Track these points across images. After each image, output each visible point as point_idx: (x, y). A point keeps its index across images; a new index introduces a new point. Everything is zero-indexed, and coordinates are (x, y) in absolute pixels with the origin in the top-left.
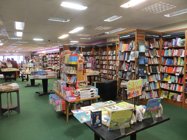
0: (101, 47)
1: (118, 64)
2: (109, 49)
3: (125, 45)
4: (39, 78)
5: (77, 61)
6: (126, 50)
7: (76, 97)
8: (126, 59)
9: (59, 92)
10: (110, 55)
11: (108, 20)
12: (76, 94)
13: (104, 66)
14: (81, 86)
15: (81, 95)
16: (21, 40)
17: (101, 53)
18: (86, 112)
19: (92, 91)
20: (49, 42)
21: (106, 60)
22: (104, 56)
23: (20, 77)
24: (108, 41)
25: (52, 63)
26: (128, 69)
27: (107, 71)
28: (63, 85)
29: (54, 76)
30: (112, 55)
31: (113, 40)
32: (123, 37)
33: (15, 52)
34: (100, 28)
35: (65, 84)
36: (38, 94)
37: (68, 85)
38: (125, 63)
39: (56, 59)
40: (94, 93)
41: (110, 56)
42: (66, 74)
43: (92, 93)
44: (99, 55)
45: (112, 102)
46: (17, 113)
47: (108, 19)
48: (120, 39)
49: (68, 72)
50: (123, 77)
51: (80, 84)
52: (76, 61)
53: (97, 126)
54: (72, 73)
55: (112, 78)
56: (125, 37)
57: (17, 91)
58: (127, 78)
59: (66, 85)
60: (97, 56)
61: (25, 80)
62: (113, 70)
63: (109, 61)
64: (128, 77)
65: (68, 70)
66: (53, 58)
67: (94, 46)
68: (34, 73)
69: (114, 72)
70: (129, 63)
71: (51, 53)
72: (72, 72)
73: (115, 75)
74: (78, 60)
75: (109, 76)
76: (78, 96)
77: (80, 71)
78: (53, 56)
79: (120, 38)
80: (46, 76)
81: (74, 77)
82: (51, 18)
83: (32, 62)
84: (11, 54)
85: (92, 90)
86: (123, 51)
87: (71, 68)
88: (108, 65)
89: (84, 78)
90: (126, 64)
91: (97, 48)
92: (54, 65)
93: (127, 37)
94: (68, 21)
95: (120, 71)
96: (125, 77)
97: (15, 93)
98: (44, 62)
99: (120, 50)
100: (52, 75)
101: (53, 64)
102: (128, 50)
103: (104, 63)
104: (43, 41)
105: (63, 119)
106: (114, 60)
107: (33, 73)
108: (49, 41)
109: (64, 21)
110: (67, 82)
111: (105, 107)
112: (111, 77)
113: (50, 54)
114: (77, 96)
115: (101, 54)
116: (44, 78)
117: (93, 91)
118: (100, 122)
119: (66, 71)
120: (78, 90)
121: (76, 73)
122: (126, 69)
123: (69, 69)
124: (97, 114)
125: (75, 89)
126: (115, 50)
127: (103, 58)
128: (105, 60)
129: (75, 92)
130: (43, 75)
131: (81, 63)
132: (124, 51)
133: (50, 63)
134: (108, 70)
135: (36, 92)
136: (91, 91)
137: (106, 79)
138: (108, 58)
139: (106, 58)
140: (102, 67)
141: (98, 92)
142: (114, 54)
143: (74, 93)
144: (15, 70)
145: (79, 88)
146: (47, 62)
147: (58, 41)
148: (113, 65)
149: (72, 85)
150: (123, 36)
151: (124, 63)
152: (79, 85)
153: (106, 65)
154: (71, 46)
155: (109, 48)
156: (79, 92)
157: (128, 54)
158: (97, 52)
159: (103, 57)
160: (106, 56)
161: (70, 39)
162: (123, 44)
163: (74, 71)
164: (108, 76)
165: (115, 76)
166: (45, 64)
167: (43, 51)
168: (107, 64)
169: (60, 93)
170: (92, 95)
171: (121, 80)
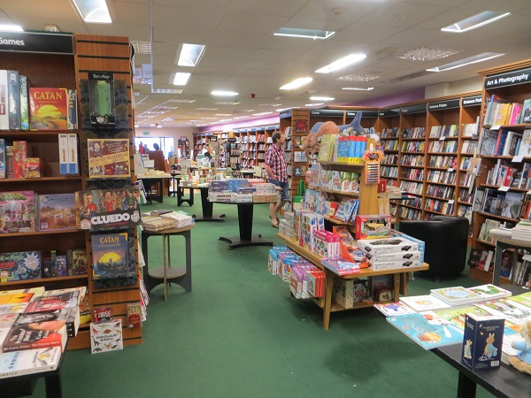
0: (405, 115)
1: (474, 167)
2: (434, 120)
3: (506, 106)
4: (232, 200)
5: (364, 156)
6: (510, 124)
7: (357, 261)
8: (506, 154)
9: (298, 242)
10: (437, 140)
11: (456, 28)
12: (359, 255)
13: (413, 172)
14: (372, 232)
15: (374, 258)
16: (179, 96)
17: (405, 132)
18: (423, 314)
19: (406, 249)
20: (253, 98)
21: (422, 155)
22: (414, 140)
23: (170, 193)
24: (429, 96)
25: (250, 160)
26: (511, 186)
27: (422, 186)
28: (315, 225)
29: (273, 196)
30: (442, 138)
31: (447, 93)
32: (501, 80)
33: (155, 128)
34: (419, 55)
35: (320, 223)
36: (227, 245)
37: (329, 225)
38: (502, 164)
39: (262, 148)
40: (412, 255)
41: (436, 143)
42: (323, 193)
43: (405, 253)
44: (398, 139)
45: (497, 291)
46: (184, 290)
47: (456, 25)
48: (486, 87)
49: (331, 187)
50: (491, 210)
51: (370, 225)
52: (361, 156)
53: (486, 366)
54: (347, 191)
55: (439, 209)
56: (508, 80)
57: (186, 233)
58: (507, 214)
59: (323, 225)
60: (391, 142)
61: (185, 203)
62: (445, 186)
63: (433, 158)
64: (508, 209)
65: (331, 182)
66: (254, 144)
67: (382, 111)
68: (217, 186)
69: (446, 193)
70: (519, 166)
71: (249, 130)
72: (347, 187)
73: (451, 202)
74: (367, 152)
75: (430, 202)
76: (364, 261)
77: (370, 185)
78: (253, 139)
79: (489, 83)
80: (250, 195)
81: (353, 202)
82: (282, 29)
83: (207, 154)
84: (145, 133)
85: (408, 245)
86: (496, 127)
87: (345, 175)
88: (428, 169)
89: (381, 209)
90: (503, 170)
91: (390, 119)
92: (254, 164)
93: (516, 81)
94: (328, 35)
95: (482, 188)
96: (499, 210)
97: (182, 238)
98: (231, 156)
99: (485, 123)
100: (267, 194)
101: (252, 162)
102: (516, 124)
103: (414, 162)
104: (236, 96)
105: (313, 323)
106: (449, 155)
107: (215, 186)
108: (253, 96)
109: (315, 38)
110: (328, 217)
111: (479, 303)
112: (436, 207)
113: (244, 134)
114: (361, 258)
115: (405, 135)
116: (246, 200)
117: (410, 247)
118: (495, 354)
119: (324, 185)
120: (365, 242)
121: (356, 192)
122: (505, 185)
123: (335, 180)
124: (489, 328)
125: (351, 237)
126: (457, 124)
127: (411, 147)
128: (418, 154)
129: (354, 247)
130: (244, 192)
131: (374, 162)
132: (501, 128)
133: (244, 159)
134: (428, 184)
135: (222, 239)
136: (403, 249)
137: (416, 210)
138: (427, 147)
139: (421, 147)
140: (406, 176)
141: (423, 253)
142: (451, 134)
143: (351, 250)
144: (160, 174)
145: (364, 236)
146: (238, 156)
147: (276, 96)
148: (445, 171)
149: (342, 227)
150: (501, 77)
151: (498, 165)
152: (366, 226)
153: (420, 169)
154: (314, 110)
155: (433, 118)
156: (368, 249)
157: (514, 136)
158: (390, 131)
159: (411, 144)
160: (420, 141)
161: (310, 92)
162: (499, 105)
163: (350, 186)
164: (425, 202)
165: (450, 205)
166: (234, 160)
167: (226, 127)
168: (423, 165)
169: (302, 245)
170: (406, 260)
171: (482, 218)
